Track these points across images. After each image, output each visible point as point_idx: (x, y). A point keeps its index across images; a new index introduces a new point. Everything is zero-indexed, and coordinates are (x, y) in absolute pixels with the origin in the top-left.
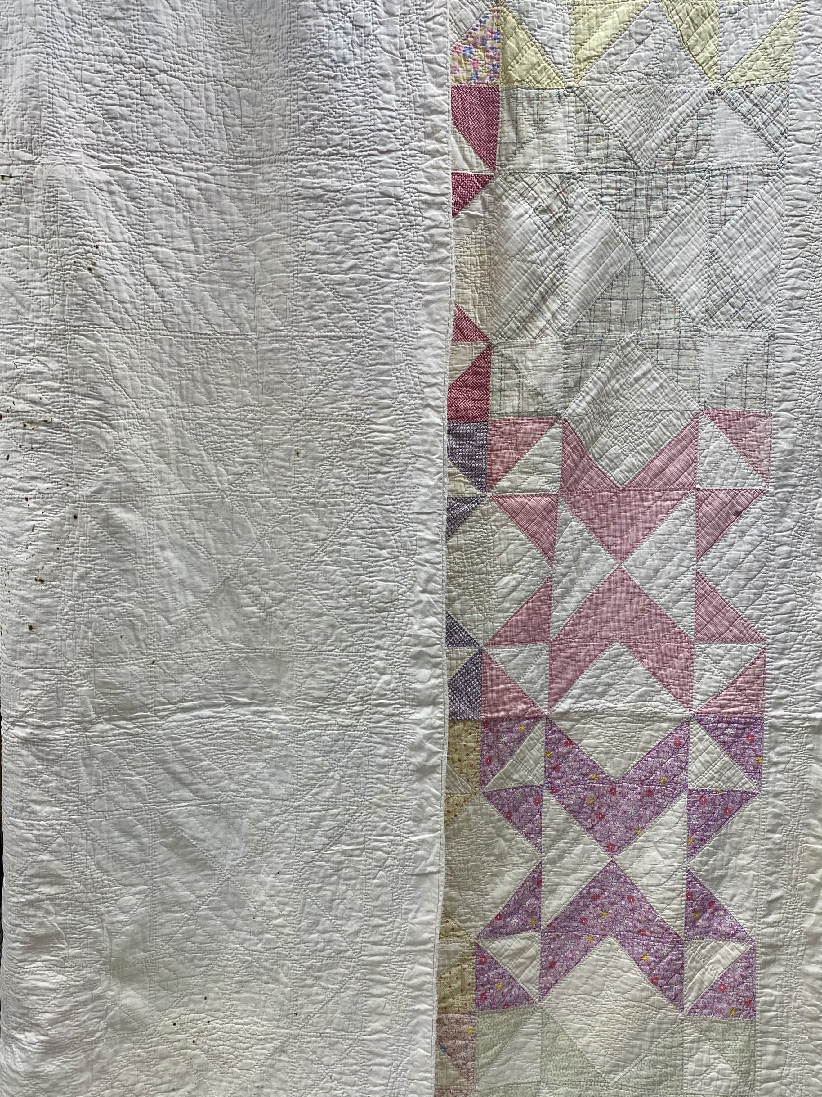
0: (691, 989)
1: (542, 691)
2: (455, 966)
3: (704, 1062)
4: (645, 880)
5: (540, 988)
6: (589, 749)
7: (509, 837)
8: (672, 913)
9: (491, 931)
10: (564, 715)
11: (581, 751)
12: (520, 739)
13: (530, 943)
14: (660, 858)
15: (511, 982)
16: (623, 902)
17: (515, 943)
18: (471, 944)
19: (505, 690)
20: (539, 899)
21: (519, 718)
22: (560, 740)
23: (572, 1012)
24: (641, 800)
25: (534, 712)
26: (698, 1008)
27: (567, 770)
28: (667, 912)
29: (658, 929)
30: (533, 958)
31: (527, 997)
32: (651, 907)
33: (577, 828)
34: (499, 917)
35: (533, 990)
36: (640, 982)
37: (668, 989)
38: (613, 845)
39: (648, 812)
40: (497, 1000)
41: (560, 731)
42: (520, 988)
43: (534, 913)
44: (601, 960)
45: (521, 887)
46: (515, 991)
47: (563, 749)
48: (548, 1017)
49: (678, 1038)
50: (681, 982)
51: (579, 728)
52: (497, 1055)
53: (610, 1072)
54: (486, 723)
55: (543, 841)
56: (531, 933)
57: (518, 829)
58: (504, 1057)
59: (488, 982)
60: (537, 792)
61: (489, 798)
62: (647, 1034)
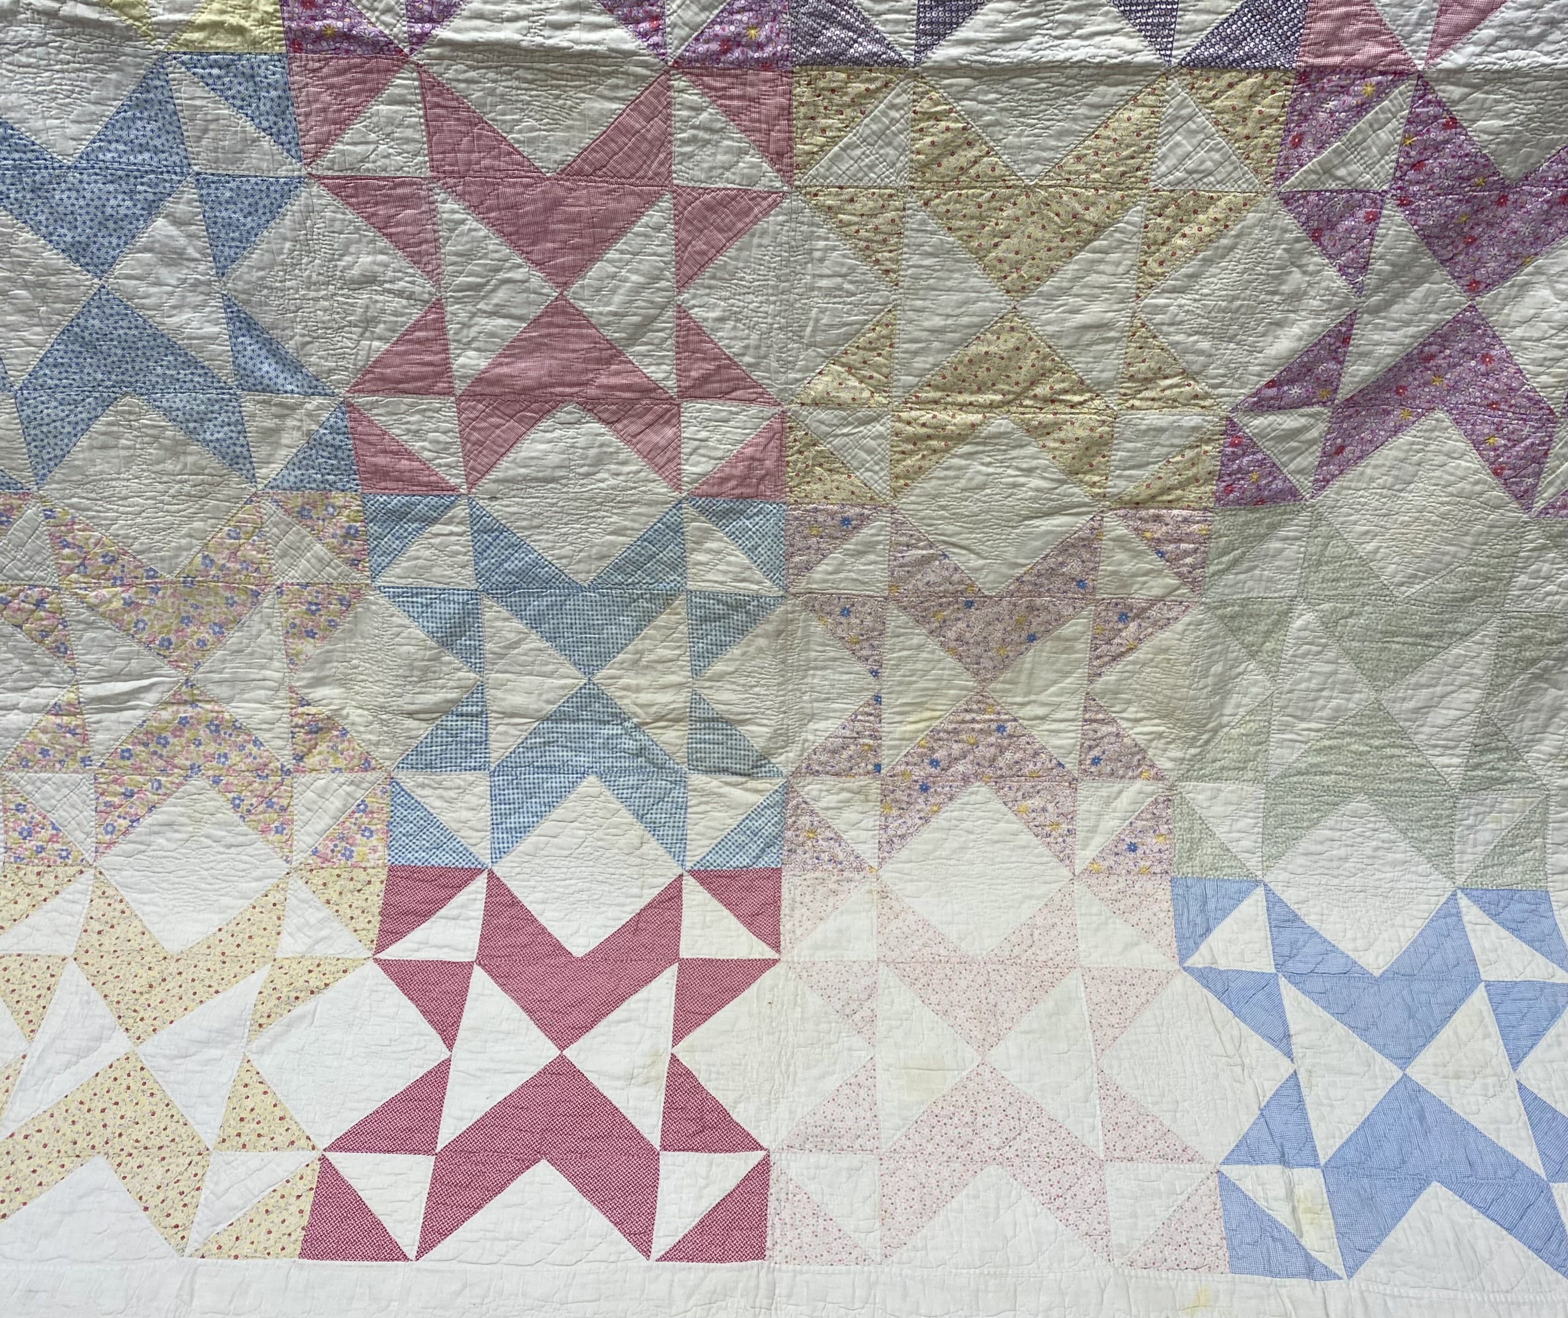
0: (1550, 483)
1: (1419, 24)
2: (1191, 447)
3: (1542, 574)
4: (1519, 332)
5: (1316, 480)
6: (1485, 137)
7: (1311, 268)
8: (1551, 380)
9: (1255, 403)
10: (1454, 75)
11: (1470, 139)
12: (1361, 109)
13: (1312, 421)
14: (1553, 299)
15: (1274, 470)
16: (1473, 363)
17: (1289, 421)
18: (1222, 419)
19: (1347, 16)
20: (1341, 363)
21: (1365, 70)
22: (1436, 118)
23: (1358, 511)
24: (1547, 212)
25: (1398, 62)
26: (1553, 507)
27: (1436, 170)
28: (1544, 378)
29: (1524, 401)
30: (1313, 442)
31: (1293, 493)
32: (1520, 371)
33: (1427, 260)
34: (1271, 384)
35: (1305, 484)
36: (1476, 472)
37: (1517, 483)
38: (1478, 283)
39: (1552, 230)
40: (1248, 493)
41: (1439, 103)
42: (1286, 479)
43: (1331, 384)
44: (1419, 443)
45: (1315, 345)
46: (1279, 484)
47: (1436, 134)
48: (1320, 518)
49: (1513, 546)
50: (1538, 475)
51: (1475, 101)
52: (1235, 562)
53: (1402, 584)
54: (1303, 75)
55: (1370, 280)
56: (1316, 409)
57: (1330, 257)
58: (1246, 565)
59: (1240, 470)
60: (1374, 202)
61: (1287, 203)
62: (1468, 539)
